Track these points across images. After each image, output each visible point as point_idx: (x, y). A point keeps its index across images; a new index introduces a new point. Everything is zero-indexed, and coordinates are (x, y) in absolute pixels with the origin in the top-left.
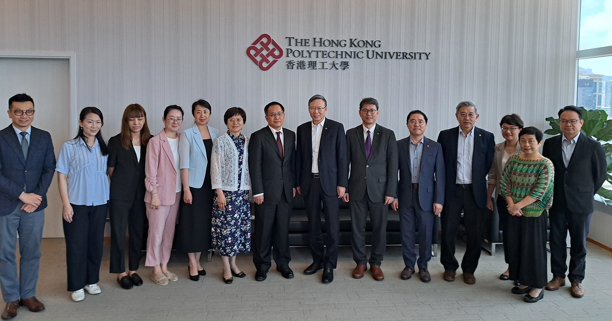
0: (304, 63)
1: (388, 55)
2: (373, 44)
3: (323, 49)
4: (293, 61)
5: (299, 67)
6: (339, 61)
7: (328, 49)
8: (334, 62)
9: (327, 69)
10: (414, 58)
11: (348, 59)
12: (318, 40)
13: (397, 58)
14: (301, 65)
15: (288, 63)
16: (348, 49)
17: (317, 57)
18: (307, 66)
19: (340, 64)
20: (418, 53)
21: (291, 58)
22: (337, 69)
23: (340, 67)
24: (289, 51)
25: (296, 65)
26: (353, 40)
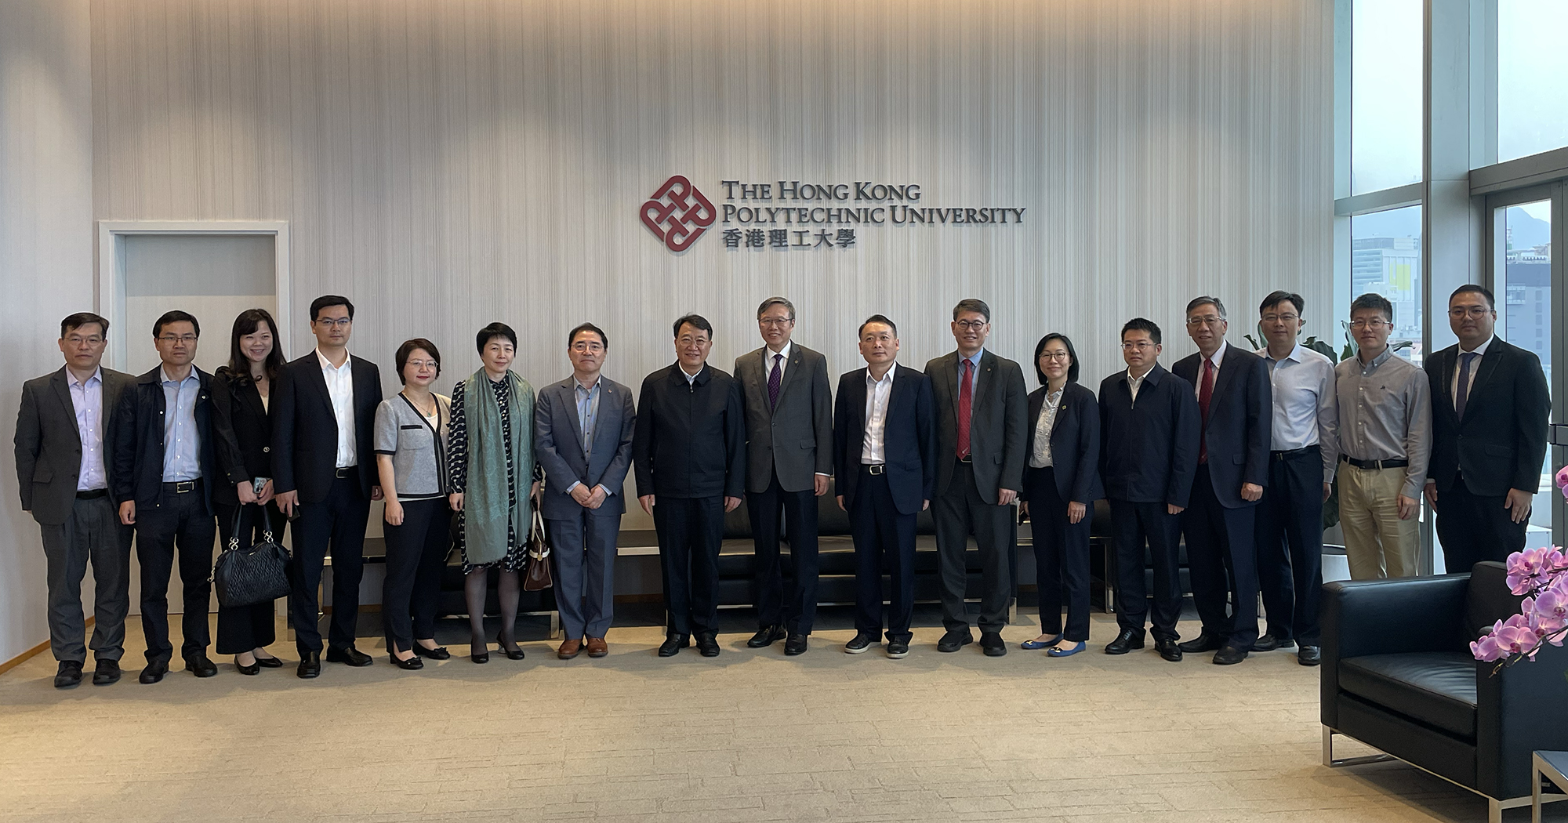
0: (761, 234)
1: (935, 216)
2: (903, 193)
3: (801, 204)
4: (737, 229)
5: (750, 243)
6: (834, 228)
7: (811, 206)
8: (823, 230)
9: (809, 245)
10: (990, 220)
11: (852, 225)
12: (788, 186)
13: (955, 221)
14: (755, 239)
15: (726, 235)
16: (851, 204)
17: (788, 221)
18: (767, 240)
19: (835, 235)
20: (998, 209)
21: (734, 224)
22: (831, 245)
23: (837, 241)
24: (729, 211)
25: (745, 239)
26: (862, 186)
